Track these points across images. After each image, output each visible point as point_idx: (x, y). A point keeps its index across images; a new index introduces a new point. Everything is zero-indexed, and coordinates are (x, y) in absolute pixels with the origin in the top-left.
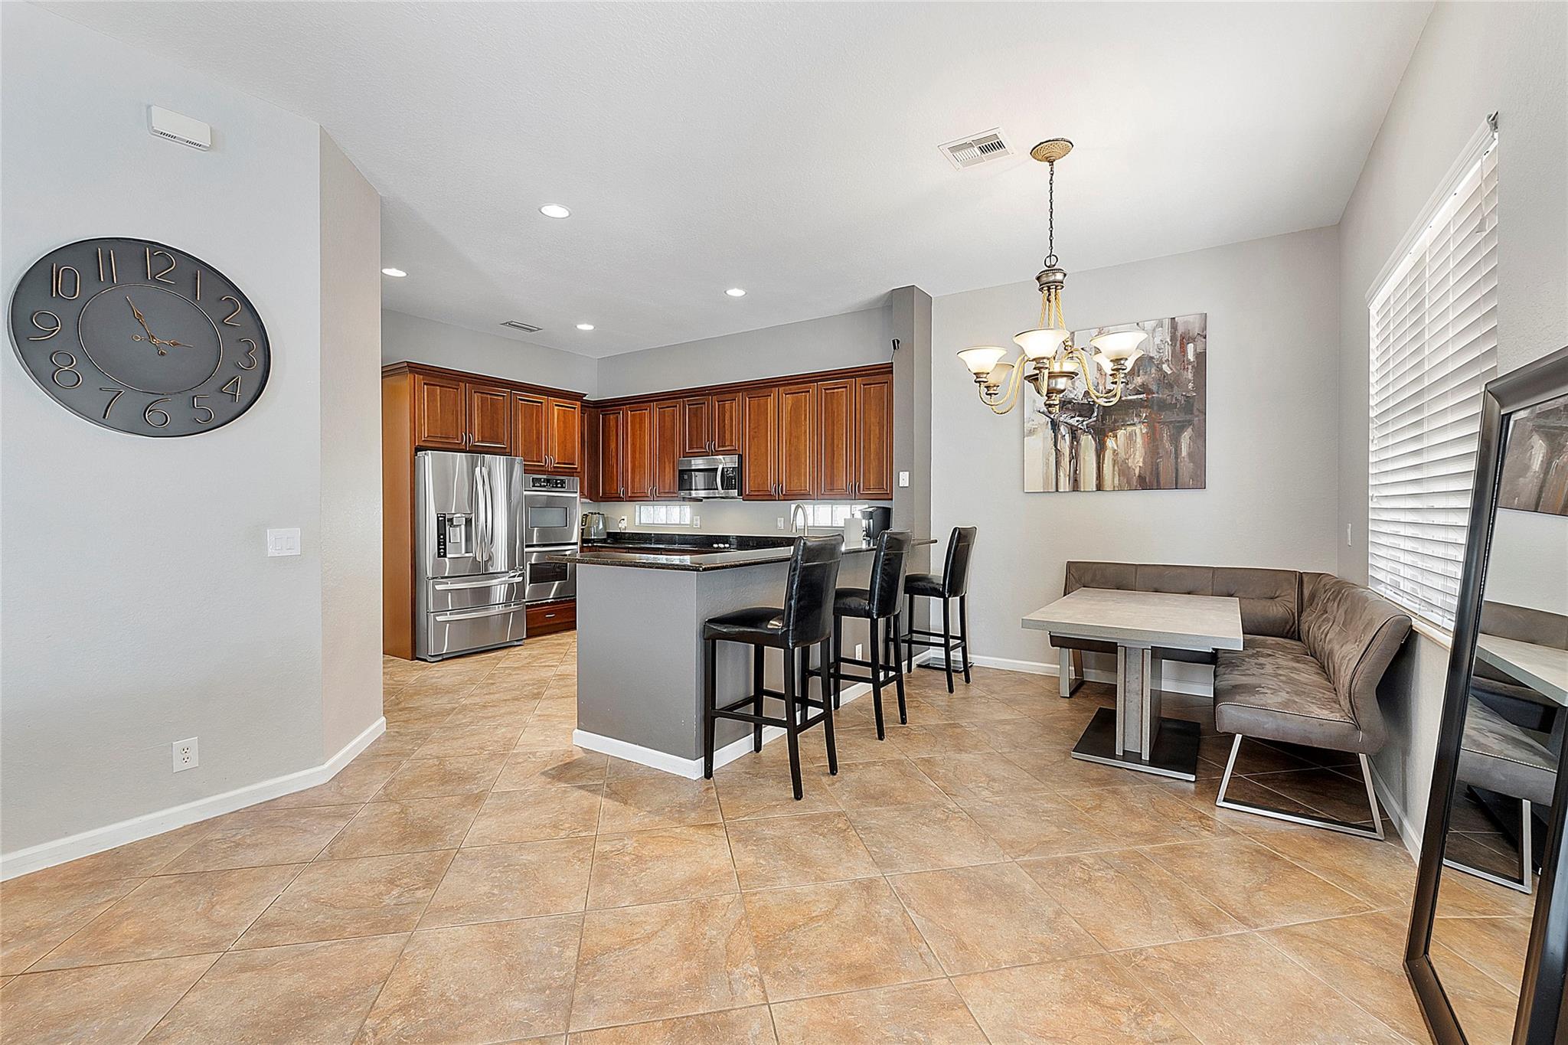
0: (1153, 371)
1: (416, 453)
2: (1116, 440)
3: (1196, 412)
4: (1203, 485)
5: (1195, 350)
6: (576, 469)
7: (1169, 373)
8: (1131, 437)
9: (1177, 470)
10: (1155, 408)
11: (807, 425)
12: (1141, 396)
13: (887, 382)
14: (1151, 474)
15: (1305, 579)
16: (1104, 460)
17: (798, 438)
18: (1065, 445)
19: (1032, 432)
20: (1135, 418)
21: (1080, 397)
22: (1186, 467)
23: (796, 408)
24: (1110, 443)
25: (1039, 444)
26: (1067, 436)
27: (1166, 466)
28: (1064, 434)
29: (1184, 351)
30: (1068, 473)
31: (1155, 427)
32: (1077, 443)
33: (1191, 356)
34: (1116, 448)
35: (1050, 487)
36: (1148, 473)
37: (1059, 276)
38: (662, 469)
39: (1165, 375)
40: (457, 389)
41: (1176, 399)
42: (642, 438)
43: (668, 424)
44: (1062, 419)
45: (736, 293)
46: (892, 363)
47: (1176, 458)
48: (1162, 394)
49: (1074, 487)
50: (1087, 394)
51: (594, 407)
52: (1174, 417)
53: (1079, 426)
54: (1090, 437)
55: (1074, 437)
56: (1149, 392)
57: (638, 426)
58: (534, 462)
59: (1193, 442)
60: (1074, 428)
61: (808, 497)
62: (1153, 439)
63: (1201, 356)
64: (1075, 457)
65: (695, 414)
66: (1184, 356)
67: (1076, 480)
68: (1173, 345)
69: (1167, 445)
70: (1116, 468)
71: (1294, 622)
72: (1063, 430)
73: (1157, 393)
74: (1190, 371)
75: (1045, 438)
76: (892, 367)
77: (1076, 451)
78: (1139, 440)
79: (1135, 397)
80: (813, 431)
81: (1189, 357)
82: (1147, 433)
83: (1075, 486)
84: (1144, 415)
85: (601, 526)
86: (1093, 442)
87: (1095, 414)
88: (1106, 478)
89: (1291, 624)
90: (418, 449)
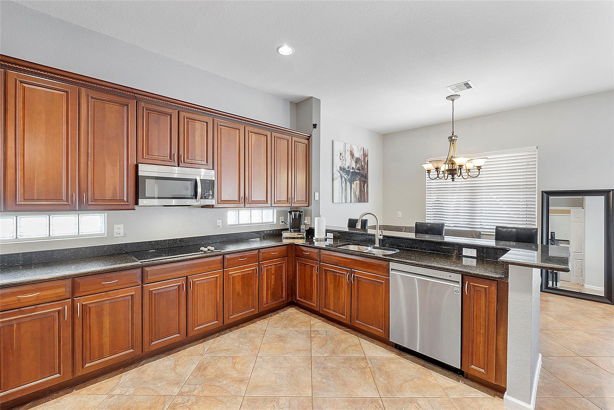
0: (360, 163)
3: (367, 179)
4: (368, 201)
7: (363, 165)
8: (357, 184)
10: (361, 176)
12: (358, 171)
13: (306, 144)
16: (352, 191)
18: (344, 185)
19: (336, 179)
20: (357, 178)
21: (347, 168)
22: (366, 195)
24: (353, 185)
25: (338, 184)
27: (362, 195)
28: (343, 181)
29: (365, 159)
30: (344, 196)
31: (361, 182)
34: (354, 188)
35: (340, 201)
36: (359, 197)
41: (364, 174)
44: (343, 175)
47: (364, 192)
48: (362, 172)
52: (364, 180)
55: (346, 183)
59: (366, 188)
60: (346, 179)
62: (360, 186)
63: (368, 162)
64: (346, 190)
67: (346, 199)
68: (363, 156)
69: (363, 188)
70: (354, 195)
74: (366, 165)
75: (339, 181)
76: (310, 137)
86: (350, 185)
87: (350, 175)
88: (352, 198)
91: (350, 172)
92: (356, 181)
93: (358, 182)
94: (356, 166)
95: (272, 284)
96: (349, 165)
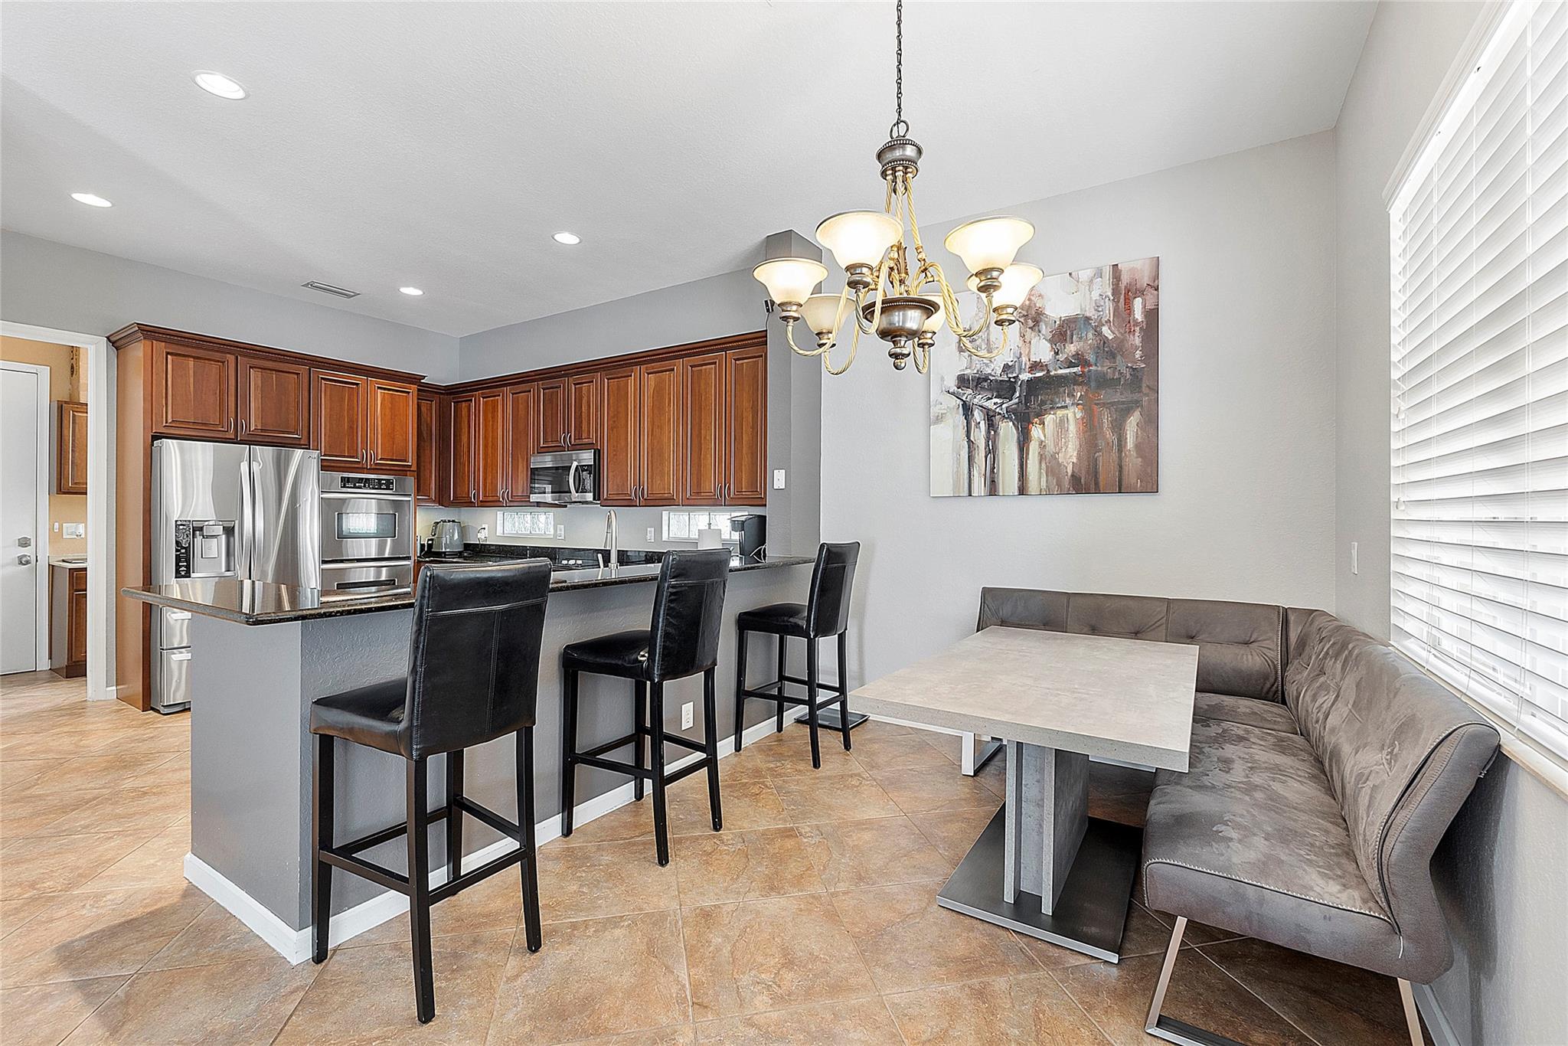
0: (1090, 335)
1: (153, 442)
2: (1043, 429)
3: (1144, 389)
4: (1155, 487)
5: (1144, 306)
6: (410, 466)
7: (1110, 338)
8: (1062, 424)
9: (1121, 467)
10: (1093, 384)
11: (672, 411)
12: (1075, 370)
13: (762, 356)
14: (1088, 472)
15: (1292, 618)
16: (1028, 454)
17: (661, 427)
18: (980, 435)
19: (939, 419)
20: (1067, 399)
21: (999, 371)
22: (1133, 462)
23: (659, 391)
24: (1036, 432)
25: (949, 433)
26: (982, 425)
27: (1106, 463)
28: (978, 421)
29: (1129, 309)
30: (983, 472)
31: (1091, 409)
32: (995, 432)
33: (1138, 315)
34: (1043, 439)
35: (961, 490)
36: (1083, 472)
37: (910, 151)
38: (515, 468)
39: (1105, 341)
40: (223, 362)
41: (1121, 373)
42: (494, 431)
43: (522, 413)
44: (976, 401)
45: (567, 238)
46: (766, 331)
47: (1120, 451)
48: (1102, 366)
49: (991, 489)
50: (1007, 368)
51: (447, 394)
52: (1117, 398)
53: (997, 410)
54: (1011, 424)
55: (991, 425)
56: (1084, 363)
57: (490, 415)
58: (345, 457)
59: (1141, 430)
60: (991, 414)
61: (672, 502)
62: (1090, 428)
63: (1153, 315)
64: (992, 451)
65: (550, 402)
66: (1130, 315)
67: (993, 481)
68: (1116, 301)
69: (1108, 434)
70: (1043, 465)
71: (1276, 679)
72: (978, 415)
73: (1096, 366)
74: (1137, 334)
75: (955, 427)
76: (766, 337)
77: (994, 443)
78: (1072, 428)
79: (1067, 371)
80: (678, 419)
81: (1136, 316)
82: (1083, 418)
83: (993, 489)
84: (1079, 394)
85: (456, 536)
86: (1015, 432)
87: (1017, 394)
88: (1030, 478)
89: (1272, 680)
90: (156, 437)
91: (1015, 382)
92: (1060, 413)
93: (1073, 414)
94: (1057, 353)
96: (1009, 359)
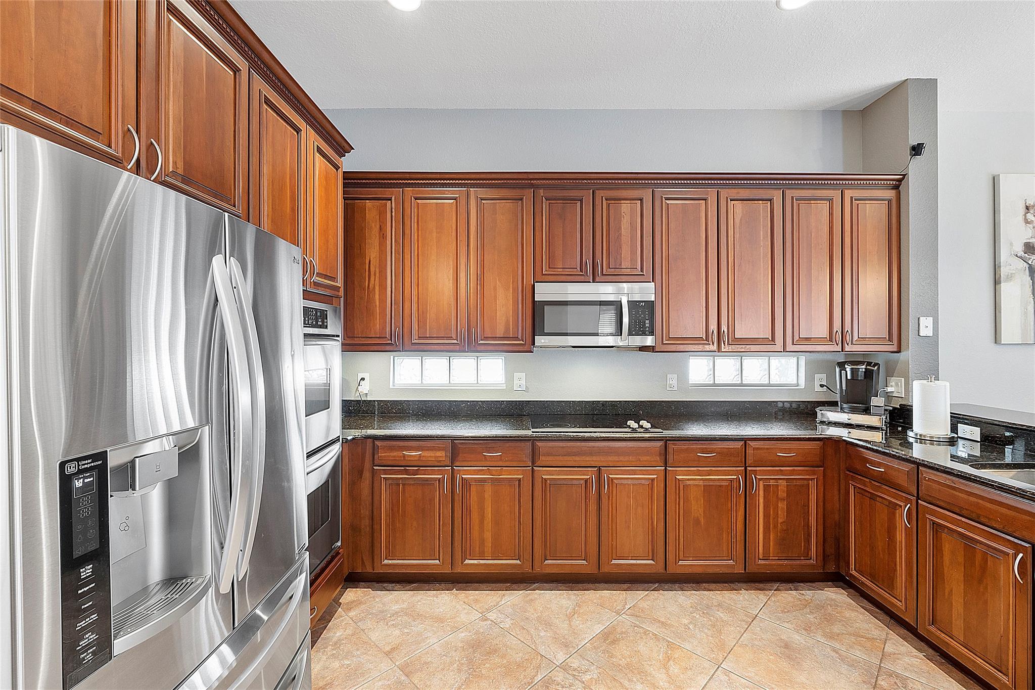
6: (340, 289)
19: (1009, 278)
35: (1028, 339)
65: (561, 217)
75: (1023, 285)
76: (904, 181)
95: (780, 520)
